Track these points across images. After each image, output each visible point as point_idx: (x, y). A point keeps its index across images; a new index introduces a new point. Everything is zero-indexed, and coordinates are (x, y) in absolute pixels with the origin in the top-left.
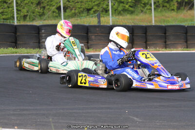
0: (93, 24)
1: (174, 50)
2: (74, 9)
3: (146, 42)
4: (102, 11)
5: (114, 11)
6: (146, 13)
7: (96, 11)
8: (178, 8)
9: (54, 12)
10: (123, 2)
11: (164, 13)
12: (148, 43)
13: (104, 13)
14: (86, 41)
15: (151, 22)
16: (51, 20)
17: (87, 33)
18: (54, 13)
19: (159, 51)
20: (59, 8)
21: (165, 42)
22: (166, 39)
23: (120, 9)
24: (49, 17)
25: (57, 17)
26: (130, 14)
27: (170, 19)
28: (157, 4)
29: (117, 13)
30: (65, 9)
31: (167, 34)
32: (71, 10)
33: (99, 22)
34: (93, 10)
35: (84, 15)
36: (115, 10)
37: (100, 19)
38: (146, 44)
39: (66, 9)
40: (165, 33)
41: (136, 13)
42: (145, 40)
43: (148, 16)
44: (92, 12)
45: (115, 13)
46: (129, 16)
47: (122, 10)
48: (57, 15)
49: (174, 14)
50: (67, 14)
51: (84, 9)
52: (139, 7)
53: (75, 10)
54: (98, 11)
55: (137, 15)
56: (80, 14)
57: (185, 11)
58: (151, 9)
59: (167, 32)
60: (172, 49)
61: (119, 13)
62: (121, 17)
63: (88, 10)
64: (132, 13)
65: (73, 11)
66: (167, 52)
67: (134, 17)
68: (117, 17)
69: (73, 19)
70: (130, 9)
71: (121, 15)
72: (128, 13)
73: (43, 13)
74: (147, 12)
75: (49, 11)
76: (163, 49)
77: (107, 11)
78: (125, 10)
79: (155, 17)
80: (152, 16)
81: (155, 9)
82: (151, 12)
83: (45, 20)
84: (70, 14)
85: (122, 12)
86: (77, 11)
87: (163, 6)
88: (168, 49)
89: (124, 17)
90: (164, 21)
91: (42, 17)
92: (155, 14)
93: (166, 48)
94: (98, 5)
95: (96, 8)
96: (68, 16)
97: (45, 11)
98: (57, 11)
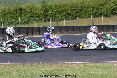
8: (45, 21)
10: (24, 20)
11: (39, 23)
20: (1, 23)
23: (23, 22)
28: (37, 20)
30: (3, 23)
33: (15, 26)
41: (29, 23)
43: (33, 24)
49: (43, 23)
52: (30, 21)
57: (47, 22)
58: (34, 22)
63: (12, 23)
64: (28, 23)
65: (6, 24)
70: (27, 22)
77: (19, 23)
78: (25, 23)
81: (36, 22)
87: (39, 21)
94: (15, 21)
95: (15, 22)
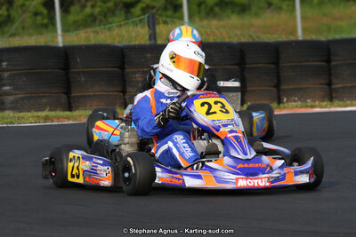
0: (137, 43)
1: (351, 106)
2: (89, 4)
3: (278, 86)
4: (165, 9)
5: (195, 7)
6: (280, 8)
7: (148, 7)
9: (36, 14)
12: (283, 87)
13: (170, 13)
14: (120, 89)
15: (294, 31)
16: (31, 35)
17: (122, 68)
18: (39, 18)
19: (312, 107)
21: (330, 84)
22: (330, 75)
24: (23, 28)
25: (46, 26)
26: (239, 14)
27: (344, 24)
29: (203, 12)
31: (333, 63)
32: (84, 6)
34: (141, 5)
35: (116, 19)
36: (199, 5)
37: (154, 29)
38: (279, 90)
39: (69, 6)
40: (328, 61)
42: (275, 81)
44: (137, 10)
45: (199, 12)
46: (235, 20)
47: (216, 5)
48: (46, 21)
50: (71, 18)
51: (116, 5)
53: (93, 6)
54: (153, 7)
55: (257, 15)
56: (105, 16)
59: (332, 57)
60: (349, 102)
61: (210, 13)
62: (215, 22)
66: (333, 109)
67: (248, 20)
68: (205, 22)
69: (89, 30)
71: (215, 16)
72: (233, 12)
73: (9, 16)
74: (285, 6)
75: (24, 12)
76: (324, 103)
79: (303, 18)
80: (295, 18)
82: (294, 7)
83: (13, 35)
84: (79, 17)
85: (217, 9)
86: (97, 10)
88: (336, 102)
89: (222, 23)
90: (329, 29)
91: (6, 29)
92: (302, 13)
93: (331, 99)
96: (75, 22)
97: (13, 13)
98: (45, 11)
